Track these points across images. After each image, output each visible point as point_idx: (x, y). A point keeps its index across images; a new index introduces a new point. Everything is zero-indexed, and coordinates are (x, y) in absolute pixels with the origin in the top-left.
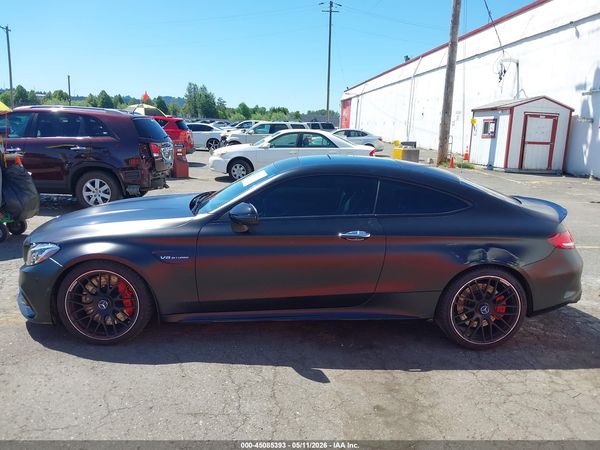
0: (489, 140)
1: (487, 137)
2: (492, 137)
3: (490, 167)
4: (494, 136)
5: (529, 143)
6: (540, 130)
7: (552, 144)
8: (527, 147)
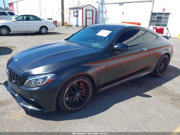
0: (76, 18)
1: (75, 17)
2: (77, 17)
3: (77, 26)
4: (77, 16)
5: (88, 18)
6: (89, 14)
7: (92, 18)
8: (87, 19)
